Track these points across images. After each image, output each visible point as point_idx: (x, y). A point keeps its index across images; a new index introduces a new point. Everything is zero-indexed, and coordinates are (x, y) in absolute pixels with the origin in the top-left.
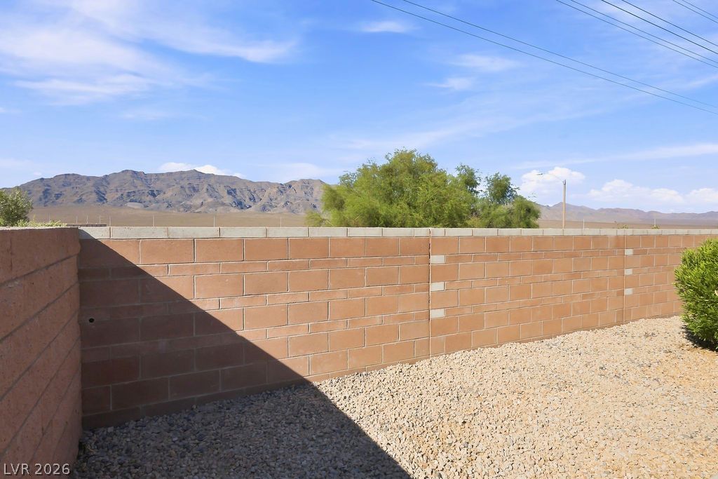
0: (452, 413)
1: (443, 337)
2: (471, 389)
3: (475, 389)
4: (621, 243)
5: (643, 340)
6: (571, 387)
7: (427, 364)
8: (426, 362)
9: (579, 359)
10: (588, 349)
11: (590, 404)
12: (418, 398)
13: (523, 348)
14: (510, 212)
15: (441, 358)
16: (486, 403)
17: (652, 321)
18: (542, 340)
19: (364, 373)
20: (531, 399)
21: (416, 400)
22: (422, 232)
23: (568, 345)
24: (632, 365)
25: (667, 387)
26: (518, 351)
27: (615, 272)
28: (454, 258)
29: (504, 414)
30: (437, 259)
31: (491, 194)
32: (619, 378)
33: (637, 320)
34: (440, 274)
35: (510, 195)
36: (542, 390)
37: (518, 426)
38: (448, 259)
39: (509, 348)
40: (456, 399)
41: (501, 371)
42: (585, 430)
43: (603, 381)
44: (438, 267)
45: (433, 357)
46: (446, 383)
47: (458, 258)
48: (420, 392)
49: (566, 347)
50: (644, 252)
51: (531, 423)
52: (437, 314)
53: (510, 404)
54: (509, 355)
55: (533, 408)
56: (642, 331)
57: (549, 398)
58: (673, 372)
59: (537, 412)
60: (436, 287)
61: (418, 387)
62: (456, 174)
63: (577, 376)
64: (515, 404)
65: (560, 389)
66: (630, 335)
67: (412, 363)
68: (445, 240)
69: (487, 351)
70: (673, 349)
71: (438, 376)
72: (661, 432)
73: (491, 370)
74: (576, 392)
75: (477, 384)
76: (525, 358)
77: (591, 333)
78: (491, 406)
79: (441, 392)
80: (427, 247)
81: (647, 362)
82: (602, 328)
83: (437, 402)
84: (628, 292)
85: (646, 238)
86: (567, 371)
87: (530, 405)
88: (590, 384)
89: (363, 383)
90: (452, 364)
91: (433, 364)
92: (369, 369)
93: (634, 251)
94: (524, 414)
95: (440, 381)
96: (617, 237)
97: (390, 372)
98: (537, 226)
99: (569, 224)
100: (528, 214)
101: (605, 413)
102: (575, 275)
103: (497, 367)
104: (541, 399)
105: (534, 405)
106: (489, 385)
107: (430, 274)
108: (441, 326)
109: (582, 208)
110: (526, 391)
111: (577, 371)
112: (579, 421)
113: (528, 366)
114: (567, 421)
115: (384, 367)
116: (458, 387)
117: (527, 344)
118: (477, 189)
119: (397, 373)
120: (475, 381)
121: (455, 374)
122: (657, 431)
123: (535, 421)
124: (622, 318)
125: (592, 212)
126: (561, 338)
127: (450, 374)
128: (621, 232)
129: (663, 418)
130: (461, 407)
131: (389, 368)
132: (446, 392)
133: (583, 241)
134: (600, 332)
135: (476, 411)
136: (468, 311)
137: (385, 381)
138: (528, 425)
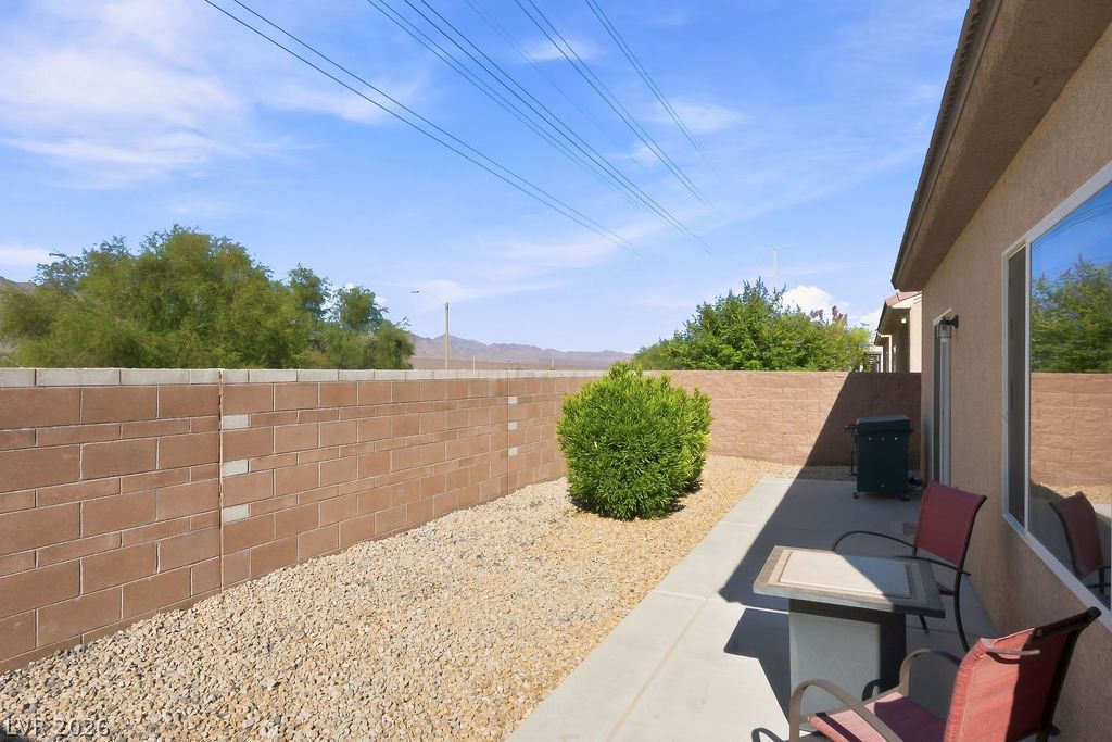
0: (256, 675)
1: (247, 551)
2: (292, 628)
3: (300, 626)
4: (504, 388)
5: (529, 511)
6: (440, 590)
7: (216, 602)
8: (215, 600)
9: (453, 549)
10: (465, 535)
11: (461, 607)
12: (193, 667)
13: (379, 547)
14: (373, 346)
15: (244, 588)
16: (316, 643)
17: (540, 487)
18: (405, 531)
19: (77, 648)
20: (384, 621)
21: (188, 671)
22: (206, 376)
23: (440, 533)
24: (514, 546)
25: (548, 566)
26: (371, 554)
27: (497, 428)
28: (265, 418)
29: (343, 651)
30: (234, 422)
31: (343, 318)
32: (499, 565)
33: (523, 487)
34: (240, 446)
35: (372, 320)
36: (401, 604)
37: (363, 665)
38: (255, 421)
39: (358, 551)
40: (265, 651)
41: (343, 589)
42: (454, 645)
43: (482, 574)
44: (236, 436)
45: (227, 588)
46: (249, 628)
47: (272, 419)
48: (198, 655)
49: (438, 536)
50: (529, 400)
51: (382, 655)
52: (234, 514)
53: (354, 635)
54: (357, 562)
55: (386, 633)
56: (528, 501)
57: (410, 613)
58: (556, 546)
59: (391, 637)
60: (234, 468)
61: (196, 648)
62: (287, 281)
63: (449, 573)
64: (361, 633)
65: (426, 597)
66: (514, 507)
67: (185, 608)
68: (249, 390)
69: (323, 561)
70: (558, 517)
71: (236, 619)
72: (539, 622)
73: (327, 589)
74: (446, 596)
75: (304, 617)
76: (380, 563)
77: (470, 512)
78: (323, 647)
79: (239, 646)
80: (214, 402)
81: (530, 539)
82: (484, 503)
83: (230, 664)
84: (513, 451)
85: (531, 381)
86: (437, 569)
87: (382, 631)
88: (464, 581)
89: (73, 669)
90: (263, 593)
91: (227, 601)
92: (88, 639)
93: (519, 399)
94: (373, 647)
95: (238, 627)
96: (499, 381)
97: (139, 632)
98: (410, 367)
99: (455, 364)
100: (398, 349)
101: (479, 616)
102: (449, 434)
103: (338, 583)
104: (398, 616)
105: (389, 628)
106: (323, 614)
107: (219, 448)
108: (241, 534)
109: (472, 343)
110: (379, 611)
111: (450, 568)
112: (446, 634)
113: (384, 572)
114: (431, 640)
115: (127, 625)
116: (271, 629)
117: (384, 541)
118: (323, 307)
119: (154, 632)
120: (300, 613)
121: (265, 610)
122: (534, 622)
123: (388, 651)
124: (508, 486)
125: (483, 348)
126: (432, 524)
127: (257, 612)
128: (503, 375)
129: (541, 604)
130: (273, 660)
131: (135, 626)
132: (249, 642)
133: (458, 387)
134: (482, 507)
135: (297, 662)
136: (290, 503)
137: (127, 652)
138: (377, 661)
